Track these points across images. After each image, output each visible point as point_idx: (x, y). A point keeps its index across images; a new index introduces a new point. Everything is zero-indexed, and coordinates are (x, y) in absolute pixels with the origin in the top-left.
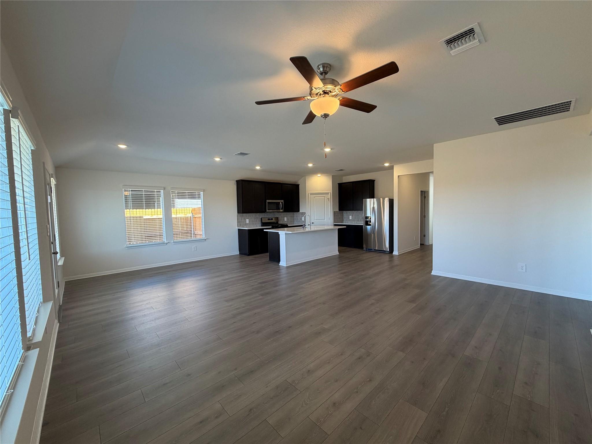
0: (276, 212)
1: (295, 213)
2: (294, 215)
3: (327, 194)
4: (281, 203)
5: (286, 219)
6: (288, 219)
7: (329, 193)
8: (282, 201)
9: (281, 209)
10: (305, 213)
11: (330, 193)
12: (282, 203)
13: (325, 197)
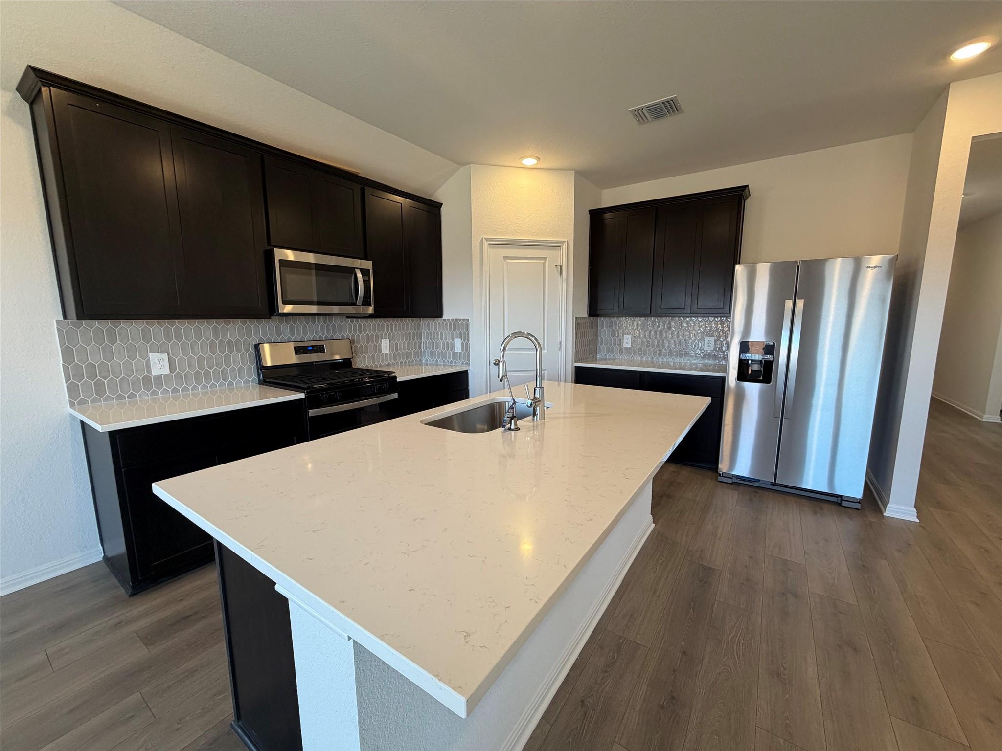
0: (339, 318)
1: (424, 322)
2: (419, 329)
3: (554, 246)
4: (359, 275)
5: (386, 346)
6: (394, 347)
7: (563, 242)
8: (368, 265)
9: (359, 301)
10: (466, 323)
11: (565, 245)
12: (365, 272)
13: (545, 259)
